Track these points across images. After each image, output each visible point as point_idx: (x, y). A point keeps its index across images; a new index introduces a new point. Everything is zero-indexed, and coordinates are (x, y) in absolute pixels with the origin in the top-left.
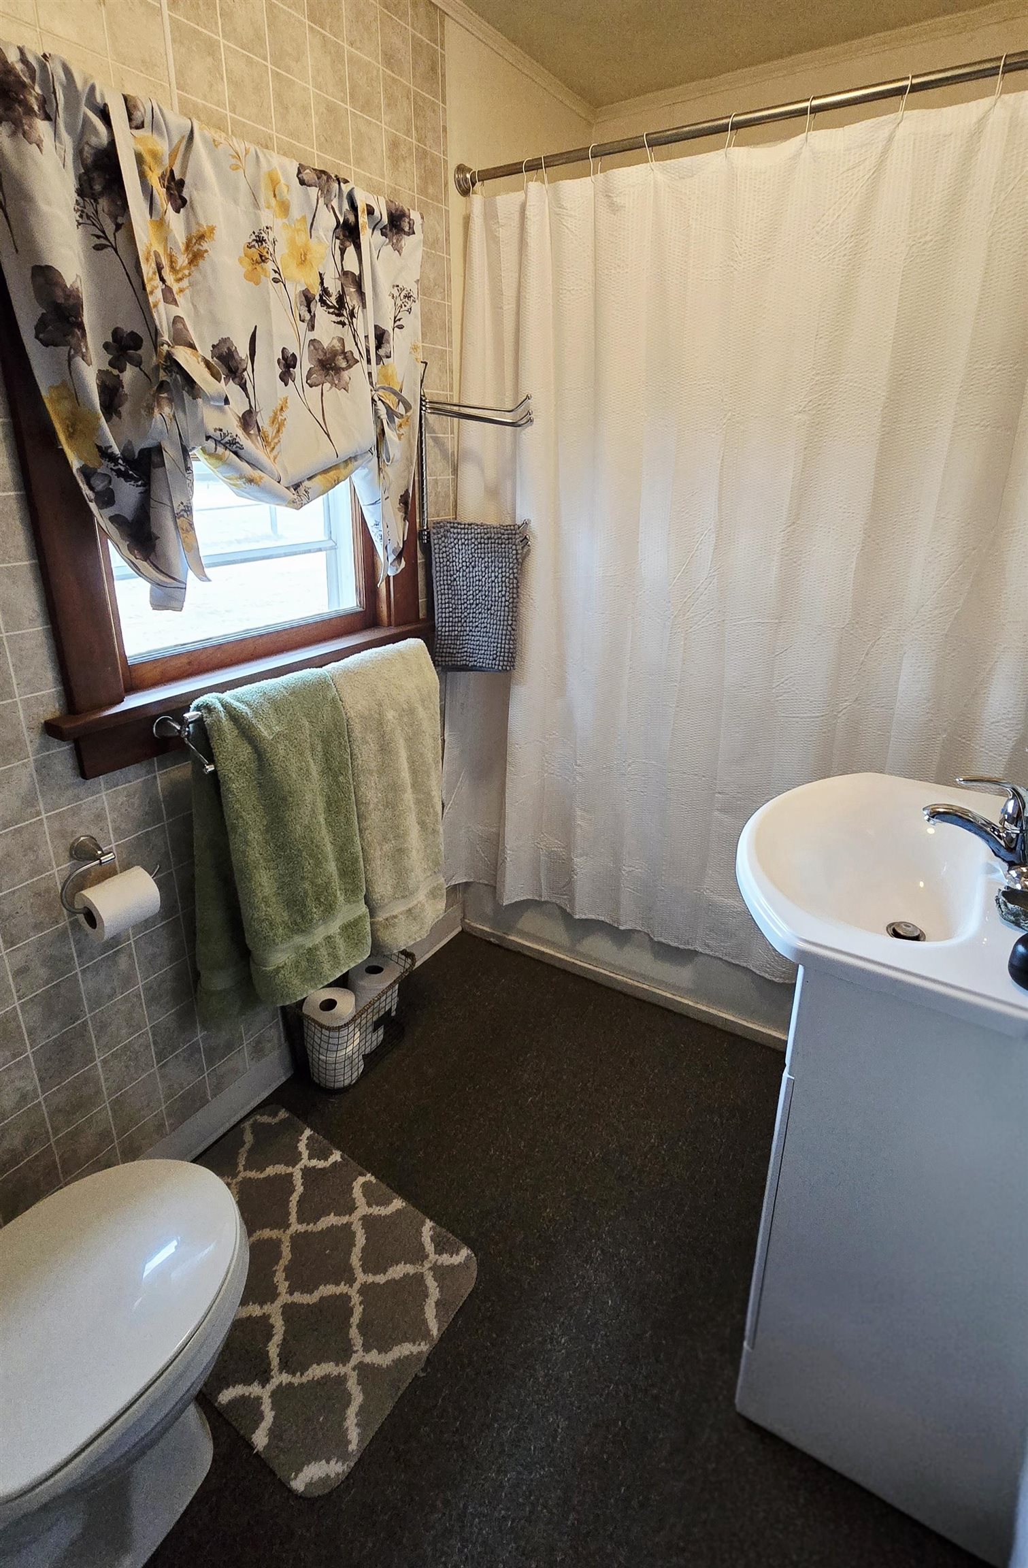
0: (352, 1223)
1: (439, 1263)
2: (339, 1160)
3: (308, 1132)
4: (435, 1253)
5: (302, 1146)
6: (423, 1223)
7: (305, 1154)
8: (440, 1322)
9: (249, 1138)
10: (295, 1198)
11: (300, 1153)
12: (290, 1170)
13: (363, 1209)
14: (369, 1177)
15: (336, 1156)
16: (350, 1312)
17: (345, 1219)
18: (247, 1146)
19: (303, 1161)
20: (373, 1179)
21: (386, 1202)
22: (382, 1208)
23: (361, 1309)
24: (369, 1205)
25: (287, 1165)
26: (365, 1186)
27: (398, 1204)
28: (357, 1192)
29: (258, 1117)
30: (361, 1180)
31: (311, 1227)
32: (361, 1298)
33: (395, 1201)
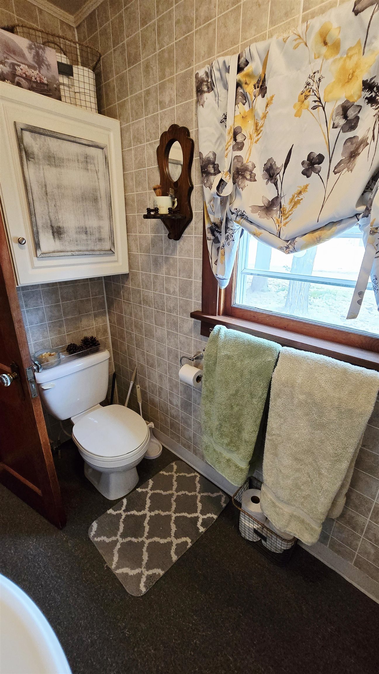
0: (170, 537)
1: (143, 576)
2: (200, 531)
3: (215, 517)
4: (148, 575)
5: (209, 515)
6: (163, 570)
7: (205, 517)
8: (120, 574)
9: (215, 495)
10: (186, 514)
11: (206, 515)
12: (199, 511)
13: (176, 542)
14: (190, 545)
15: (202, 529)
16: (136, 537)
17: (173, 535)
18: (211, 495)
19: (201, 516)
20: (188, 547)
21: (176, 553)
22: (174, 550)
23: (136, 541)
24: (177, 545)
25: (201, 511)
26: (186, 543)
27: (175, 558)
28: (184, 539)
29: (224, 497)
30: (189, 540)
31: (173, 521)
32: (140, 542)
33: (176, 557)
